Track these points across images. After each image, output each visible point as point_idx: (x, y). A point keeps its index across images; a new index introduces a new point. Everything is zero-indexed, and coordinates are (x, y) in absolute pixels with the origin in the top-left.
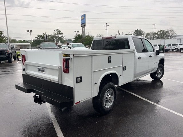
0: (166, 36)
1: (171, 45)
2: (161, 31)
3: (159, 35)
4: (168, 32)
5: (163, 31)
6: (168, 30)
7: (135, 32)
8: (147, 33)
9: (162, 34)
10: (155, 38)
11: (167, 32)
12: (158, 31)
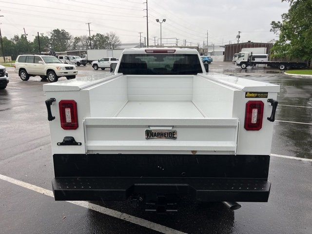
0: (106, 44)
1: (110, 60)
2: (98, 35)
3: (95, 42)
4: (109, 38)
5: (102, 36)
6: (108, 35)
7: (53, 33)
8: (76, 38)
9: (99, 41)
10: (90, 45)
11: (107, 37)
12: (94, 36)
